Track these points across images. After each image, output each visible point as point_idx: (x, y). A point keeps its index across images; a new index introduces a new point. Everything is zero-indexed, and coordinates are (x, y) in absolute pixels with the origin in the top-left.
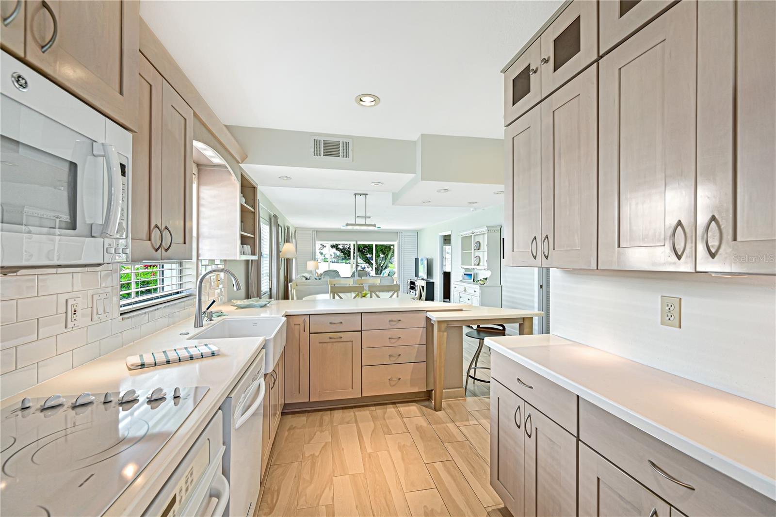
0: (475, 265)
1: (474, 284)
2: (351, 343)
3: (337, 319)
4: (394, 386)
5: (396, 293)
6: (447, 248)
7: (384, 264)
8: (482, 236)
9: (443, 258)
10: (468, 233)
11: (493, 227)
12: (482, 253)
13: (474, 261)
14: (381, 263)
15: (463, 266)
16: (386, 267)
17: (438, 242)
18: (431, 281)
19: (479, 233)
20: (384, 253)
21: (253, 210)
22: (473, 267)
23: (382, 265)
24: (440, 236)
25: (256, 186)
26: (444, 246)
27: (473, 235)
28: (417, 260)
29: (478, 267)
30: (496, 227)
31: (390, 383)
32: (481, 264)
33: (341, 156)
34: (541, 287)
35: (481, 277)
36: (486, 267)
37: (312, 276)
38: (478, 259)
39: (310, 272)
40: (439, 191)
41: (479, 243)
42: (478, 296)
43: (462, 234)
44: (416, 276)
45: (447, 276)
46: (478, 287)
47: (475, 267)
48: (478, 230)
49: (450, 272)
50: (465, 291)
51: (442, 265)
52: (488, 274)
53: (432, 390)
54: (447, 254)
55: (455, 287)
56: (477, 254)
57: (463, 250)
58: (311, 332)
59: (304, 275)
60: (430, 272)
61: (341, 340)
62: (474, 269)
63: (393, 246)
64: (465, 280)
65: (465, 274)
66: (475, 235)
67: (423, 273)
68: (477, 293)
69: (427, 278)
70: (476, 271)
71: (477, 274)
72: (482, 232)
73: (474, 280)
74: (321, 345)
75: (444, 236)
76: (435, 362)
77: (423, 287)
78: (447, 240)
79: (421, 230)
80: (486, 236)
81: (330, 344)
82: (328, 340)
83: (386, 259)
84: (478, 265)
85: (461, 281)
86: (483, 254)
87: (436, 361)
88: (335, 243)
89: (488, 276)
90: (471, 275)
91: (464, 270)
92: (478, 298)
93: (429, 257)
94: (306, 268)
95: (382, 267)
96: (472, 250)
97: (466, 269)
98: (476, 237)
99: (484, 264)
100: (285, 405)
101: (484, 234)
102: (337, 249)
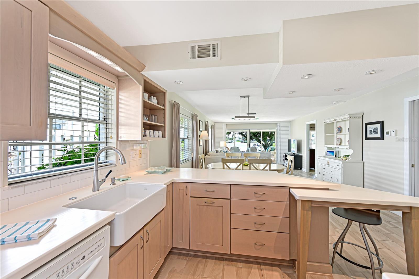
0: (337, 145)
1: (336, 159)
2: (222, 208)
3: (211, 188)
4: (258, 249)
5: (269, 165)
6: (313, 133)
7: (270, 143)
8: (344, 122)
9: (309, 140)
10: (331, 120)
11: (355, 114)
12: (343, 135)
13: (336, 142)
14: (268, 143)
15: (326, 146)
16: (271, 146)
17: (305, 129)
18: (300, 155)
19: (341, 120)
20: (269, 137)
21: (163, 108)
22: (335, 146)
23: (268, 144)
24: (307, 124)
25: (165, 91)
26: (310, 132)
27: (335, 122)
28: (290, 141)
29: (340, 147)
30: (358, 114)
31: (255, 247)
32: (343, 144)
33: (211, 56)
34: (413, 166)
35: (343, 153)
36: (349, 147)
37: (222, 150)
38: (340, 141)
39: (221, 148)
40: (303, 78)
41: (341, 128)
42: (341, 169)
43: (324, 121)
44: (289, 151)
45: (312, 153)
46: (340, 162)
47: (337, 146)
48: (340, 118)
49: (315, 149)
50: (328, 164)
51: (309, 144)
52: (350, 152)
53: (296, 260)
54: (312, 137)
55: (319, 161)
56: (338, 136)
57: (326, 133)
58: (191, 196)
59: (216, 149)
60: (299, 149)
61: (214, 205)
62: (336, 148)
63: (274, 132)
64: (327, 156)
65: (328, 152)
66: (337, 122)
67: (294, 149)
68: (340, 167)
69: (297, 153)
70: (337, 150)
71: (338, 152)
72: (344, 119)
73: (336, 156)
74: (198, 206)
75: (310, 124)
76: (298, 235)
77: (292, 161)
78: (312, 127)
79: (292, 121)
80: (348, 123)
81: (206, 207)
82: (204, 204)
83: (271, 141)
84: (340, 145)
85: (324, 156)
86: (345, 136)
87: (300, 234)
88: (241, 131)
89: (350, 154)
90: (333, 152)
91: (327, 149)
92: (341, 171)
93: (299, 139)
94: (220, 145)
95: (268, 145)
96: (334, 133)
97: (328, 148)
98: (338, 123)
99: (346, 144)
100: (173, 248)
101: (345, 121)
102: (242, 135)
